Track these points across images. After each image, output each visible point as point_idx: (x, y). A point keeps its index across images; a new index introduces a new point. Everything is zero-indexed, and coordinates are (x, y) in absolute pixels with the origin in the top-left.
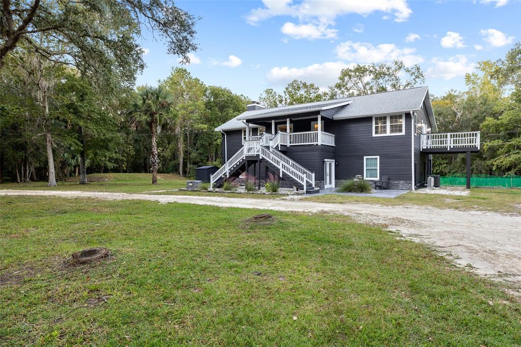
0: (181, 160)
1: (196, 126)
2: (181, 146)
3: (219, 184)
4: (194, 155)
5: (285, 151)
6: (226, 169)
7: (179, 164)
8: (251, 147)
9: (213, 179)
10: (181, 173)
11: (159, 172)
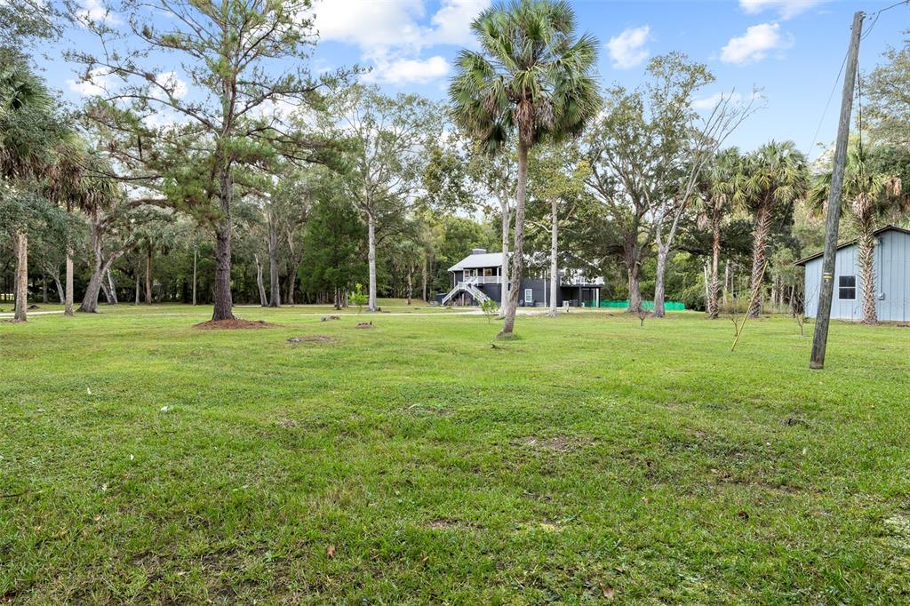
0: (425, 287)
1: (437, 258)
2: (425, 275)
3: (446, 304)
4: (436, 282)
5: (481, 287)
6: (450, 295)
7: (422, 291)
8: (463, 286)
9: (444, 301)
10: (425, 297)
11: (412, 298)
